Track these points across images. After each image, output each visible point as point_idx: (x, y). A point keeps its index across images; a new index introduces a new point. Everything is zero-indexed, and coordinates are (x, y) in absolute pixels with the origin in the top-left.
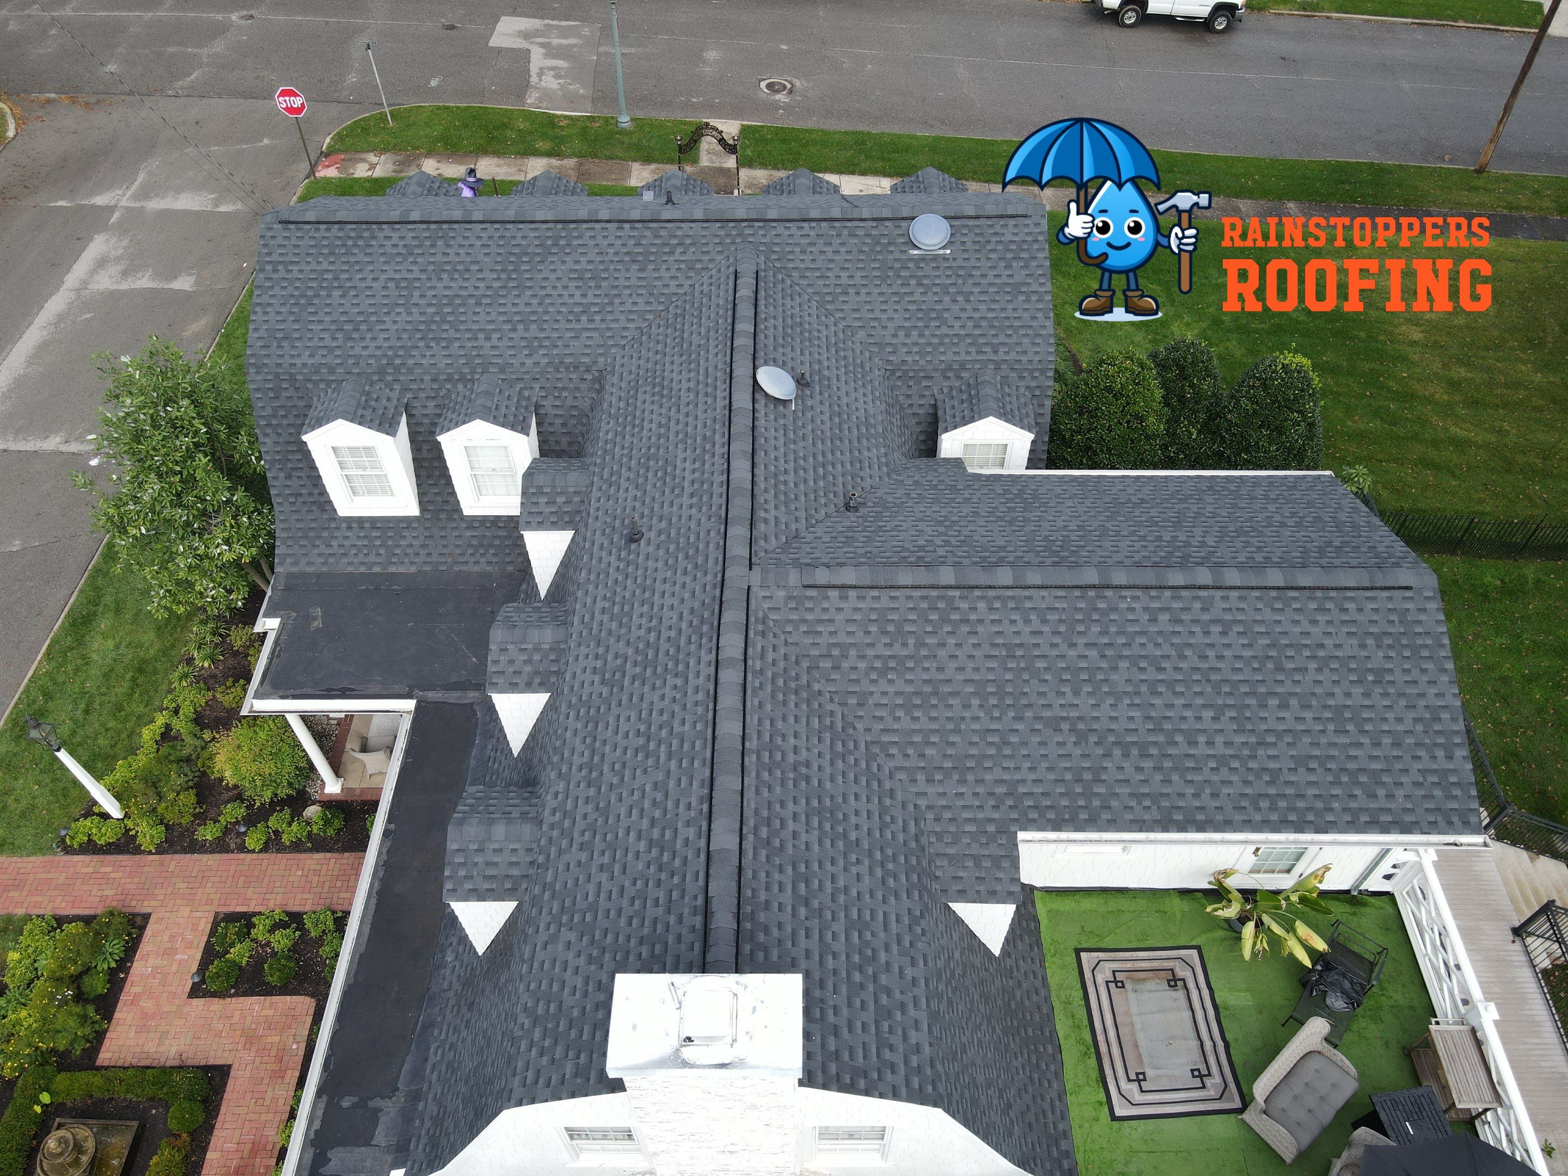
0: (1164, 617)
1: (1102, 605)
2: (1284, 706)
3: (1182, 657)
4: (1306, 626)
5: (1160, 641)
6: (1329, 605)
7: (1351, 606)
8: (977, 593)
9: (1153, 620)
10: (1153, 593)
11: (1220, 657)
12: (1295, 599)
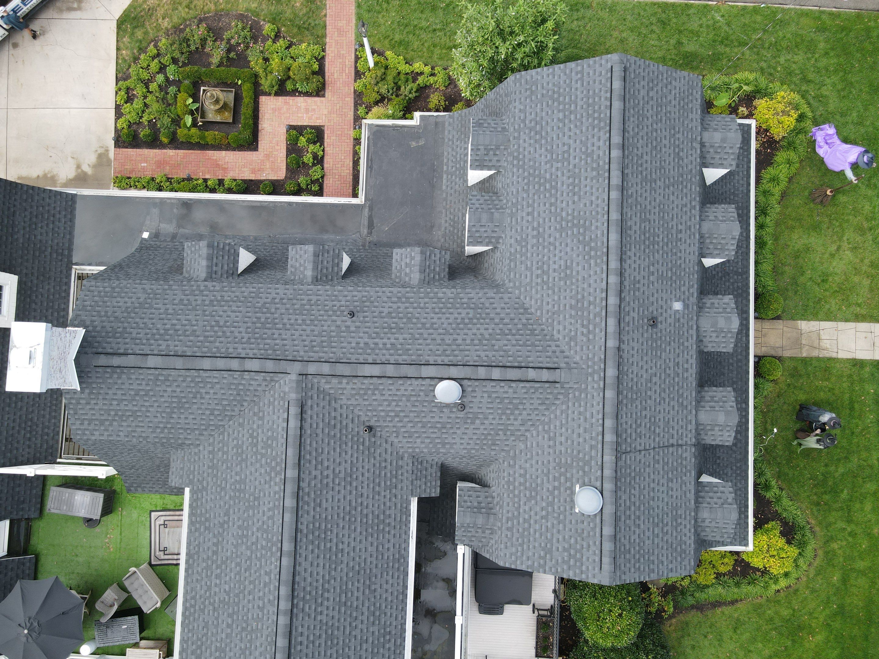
0: (267, 579)
1: (274, 549)
2: (228, 626)
3: (250, 583)
4: (260, 650)
5: (257, 574)
8: (282, 487)
9: (266, 573)
10: (278, 577)
11: (249, 601)
12: (272, 648)
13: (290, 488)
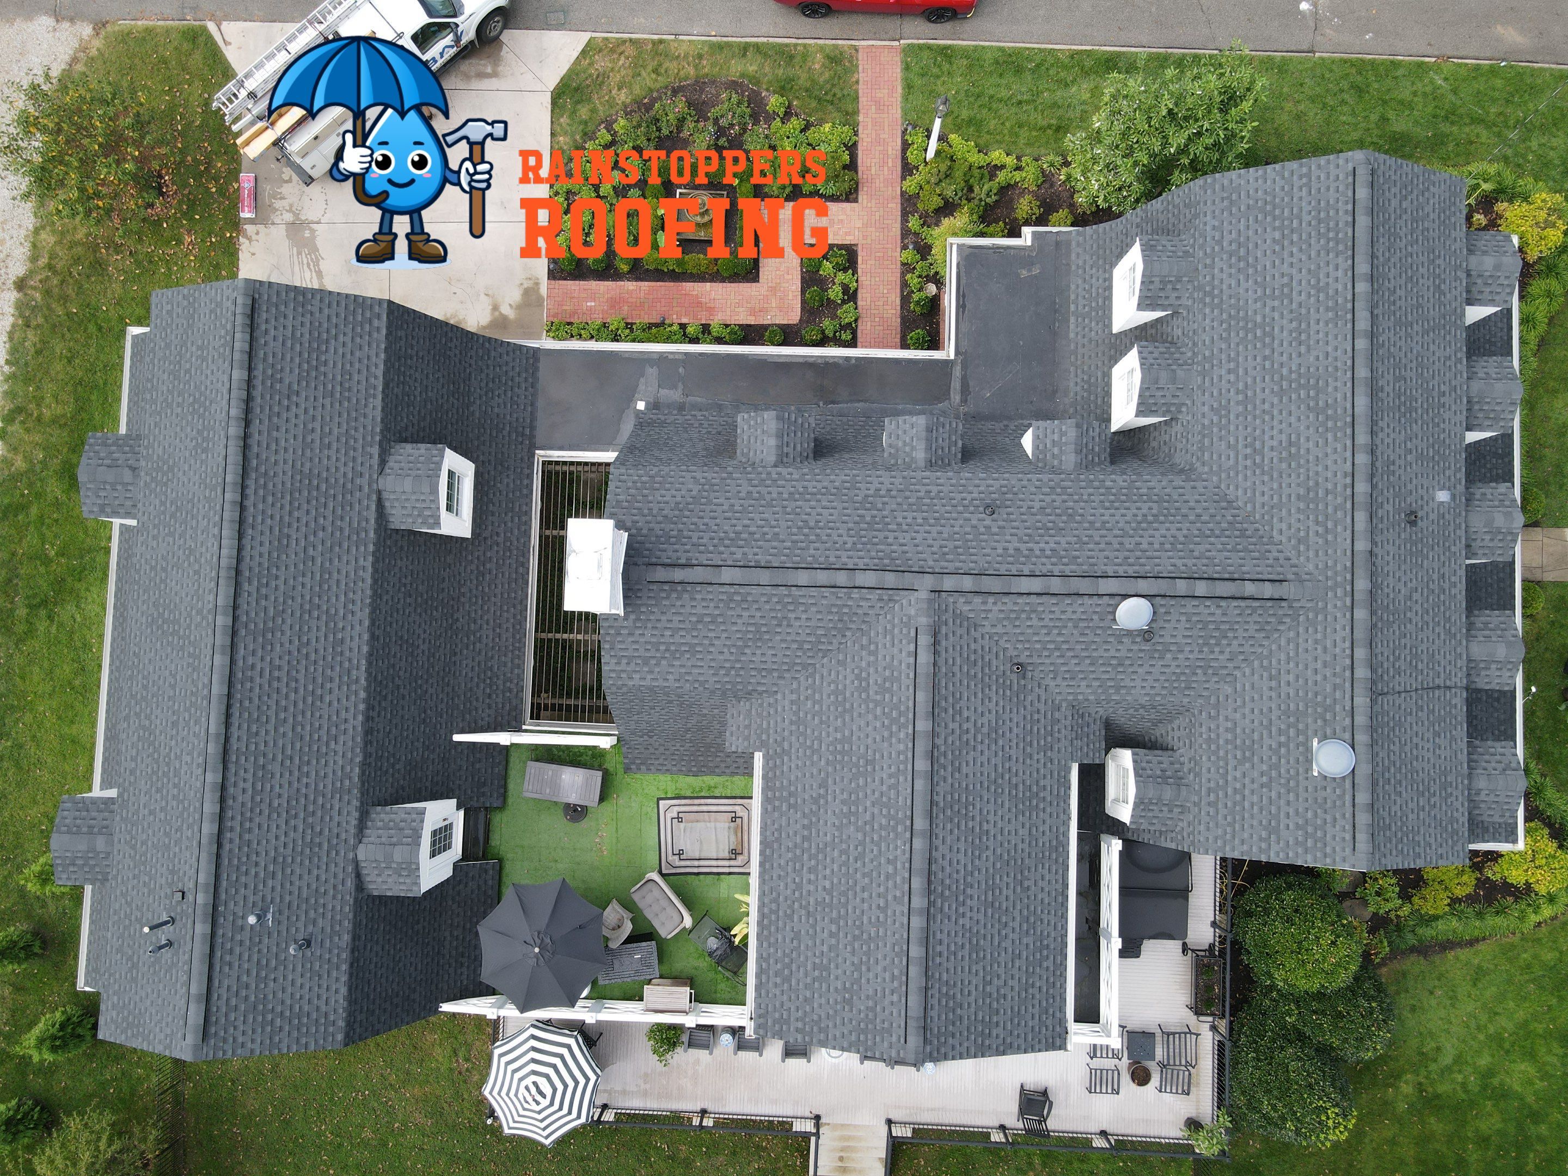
0: (890, 869)
1: (900, 829)
2: (831, 935)
3: (864, 875)
4: (882, 964)
5: (875, 863)
6: (896, 984)
7: (895, 998)
8: (910, 745)
9: (889, 861)
10: (907, 865)
11: (863, 900)
12: (901, 961)
13: (922, 746)
